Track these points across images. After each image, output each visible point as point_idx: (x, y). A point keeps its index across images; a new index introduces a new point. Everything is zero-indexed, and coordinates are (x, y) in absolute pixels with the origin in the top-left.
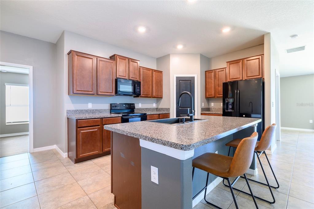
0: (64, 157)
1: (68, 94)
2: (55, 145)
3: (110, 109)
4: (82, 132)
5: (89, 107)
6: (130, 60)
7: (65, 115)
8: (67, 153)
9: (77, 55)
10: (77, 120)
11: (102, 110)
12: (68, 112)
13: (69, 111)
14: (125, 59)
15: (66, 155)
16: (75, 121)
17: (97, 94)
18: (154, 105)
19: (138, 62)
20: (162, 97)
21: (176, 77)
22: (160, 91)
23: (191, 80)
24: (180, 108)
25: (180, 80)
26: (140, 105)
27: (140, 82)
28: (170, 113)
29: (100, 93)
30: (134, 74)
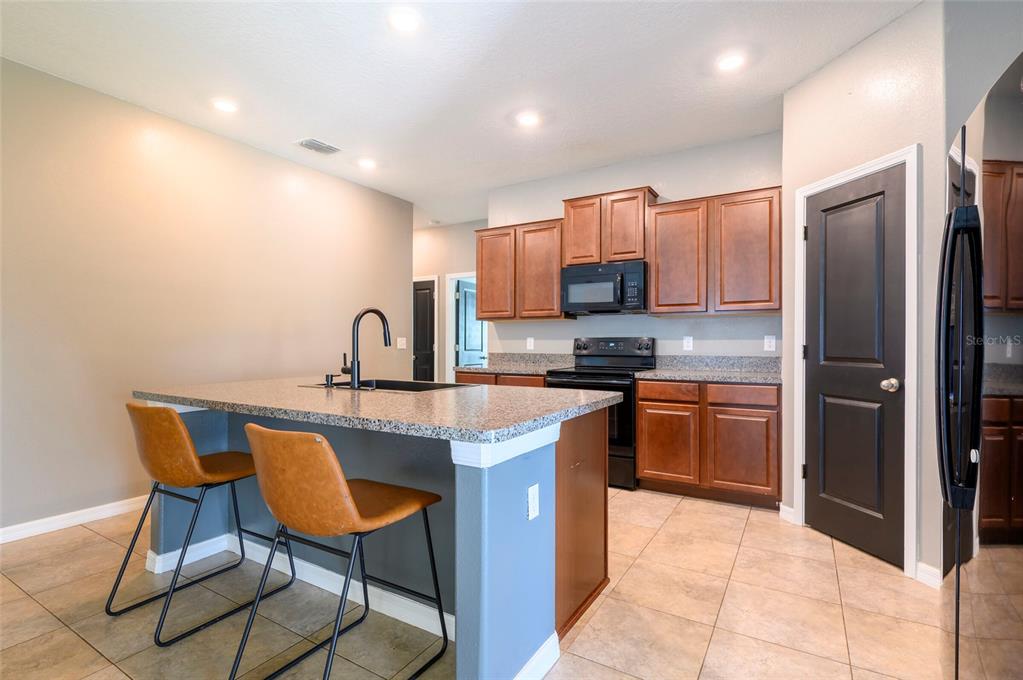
3: (573, 352)
5: (526, 347)
6: (609, 199)
9: (483, 238)
11: (555, 355)
13: (493, 354)
19: (640, 195)
20: (780, 308)
21: (810, 199)
22: (763, 281)
23: (882, 193)
24: (822, 363)
25: (826, 209)
26: (688, 345)
27: (645, 264)
28: (779, 387)
29: (525, 314)
30: (625, 238)
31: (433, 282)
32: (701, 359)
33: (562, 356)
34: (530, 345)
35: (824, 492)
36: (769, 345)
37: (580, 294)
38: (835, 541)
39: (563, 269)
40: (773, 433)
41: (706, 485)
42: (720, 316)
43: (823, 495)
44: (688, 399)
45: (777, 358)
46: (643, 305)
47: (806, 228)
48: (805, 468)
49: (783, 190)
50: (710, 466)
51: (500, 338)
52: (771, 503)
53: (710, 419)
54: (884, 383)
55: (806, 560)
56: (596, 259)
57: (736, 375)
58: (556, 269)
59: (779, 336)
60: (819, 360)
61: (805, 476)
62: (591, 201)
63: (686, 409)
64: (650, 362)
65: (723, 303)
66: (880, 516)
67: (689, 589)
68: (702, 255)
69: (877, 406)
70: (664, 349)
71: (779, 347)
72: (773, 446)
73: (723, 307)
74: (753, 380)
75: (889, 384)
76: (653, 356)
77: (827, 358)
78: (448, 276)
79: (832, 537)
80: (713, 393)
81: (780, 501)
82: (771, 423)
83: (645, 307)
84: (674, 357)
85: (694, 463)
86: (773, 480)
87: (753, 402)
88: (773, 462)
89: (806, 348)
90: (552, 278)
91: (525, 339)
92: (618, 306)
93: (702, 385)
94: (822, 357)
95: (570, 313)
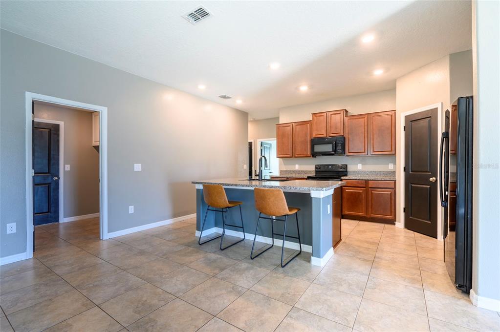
3: (314, 170)
6: (330, 114)
9: (280, 127)
19: (342, 112)
20: (395, 154)
21: (406, 117)
22: (389, 144)
23: (430, 117)
24: (411, 173)
25: (411, 121)
26: (360, 167)
27: (344, 137)
28: (395, 181)
29: (296, 156)
30: (336, 128)
31: (252, 142)
32: (365, 172)
33: (310, 171)
34: (297, 167)
35: (411, 216)
36: (391, 167)
37: (319, 148)
38: (415, 233)
39: (312, 139)
40: (393, 198)
41: (368, 216)
42: (372, 156)
43: (411, 217)
44: (361, 186)
45: (394, 172)
46: (343, 153)
47: (405, 127)
48: (404, 209)
49: (396, 112)
50: (370, 209)
51: (285, 165)
52: (392, 222)
53: (370, 193)
54: (431, 179)
55: (405, 237)
56: (325, 136)
57: (379, 178)
58: (309, 139)
59: (395, 163)
60: (409, 172)
61: (404, 211)
62: (323, 114)
63: (361, 190)
64: (345, 173)
65: (374, 152)
66: (430, 222)
67: (367, 242)
68: (366, 135)
69: (429, 186)
70: (350, 168)
71: (395, 167)
72: (393, 202)
73: (374, 153)
74: (386, 179)
75: (432, 179)
76: (346, 171)
77: (412, 171)
78: (258, 140)
79: (414, 231)
80: (371, 184)
81: (395, 221)
82: (392, 194)
83: (344, 153)
84: (354, 172)
85: (364, 209)
86: (393, 214)
87: (386, 187)
88: (393, 208)
89: (405, 168)
90: (307, 142)
91: (295, 165)
92: (334, 153)
93: (367, 181)
94: (410, 170)
95: (314, 155)
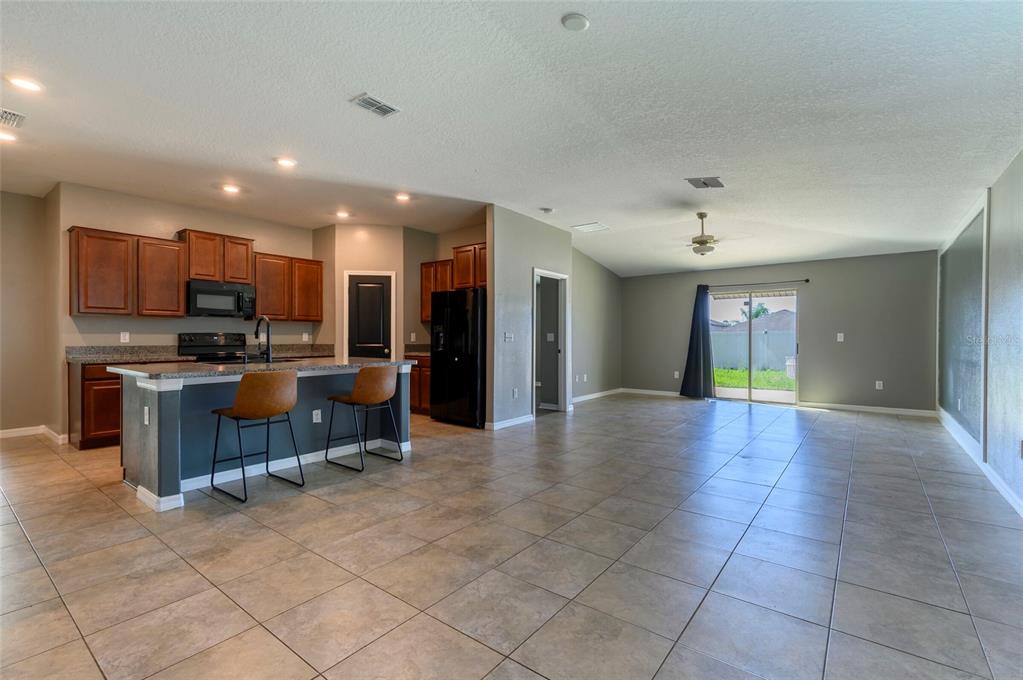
0: (60, 442)
1: (70, 314)
2: (43, 426)
3: (176, 344)
4: (96, 388)
5: (122, 341)
6: (227, 240)
7: (62, 356)
8: (66, 436)
9: (89, 237)
10: (84, 366)
11: (156, 347)
12: (69, 350)
13: (72, 348)
14: (212, 237)
15: (64, 439)
16: (80, 368)
17: (138, 313)
18: (306, 338)
19: (249, 244)
20: (321, 320)
21: (350, 276)
22: (314, 306)
23: (382, 283)
25: (358, 283)
27: (255, 287)
29: (146, 312)
30: (239, 269)
34: (125, 338)
37: (204, 301)
39: (187, 281)
47: (349, 289)
56: (216, 278)
58: (180, 280)
60: (355, 344)
68: (286, 288)
70: (250, 341)
73: (297, 318)
77: (358, 343)
89: (349, 340)
91: (118, 333)
92: (238, 312)
